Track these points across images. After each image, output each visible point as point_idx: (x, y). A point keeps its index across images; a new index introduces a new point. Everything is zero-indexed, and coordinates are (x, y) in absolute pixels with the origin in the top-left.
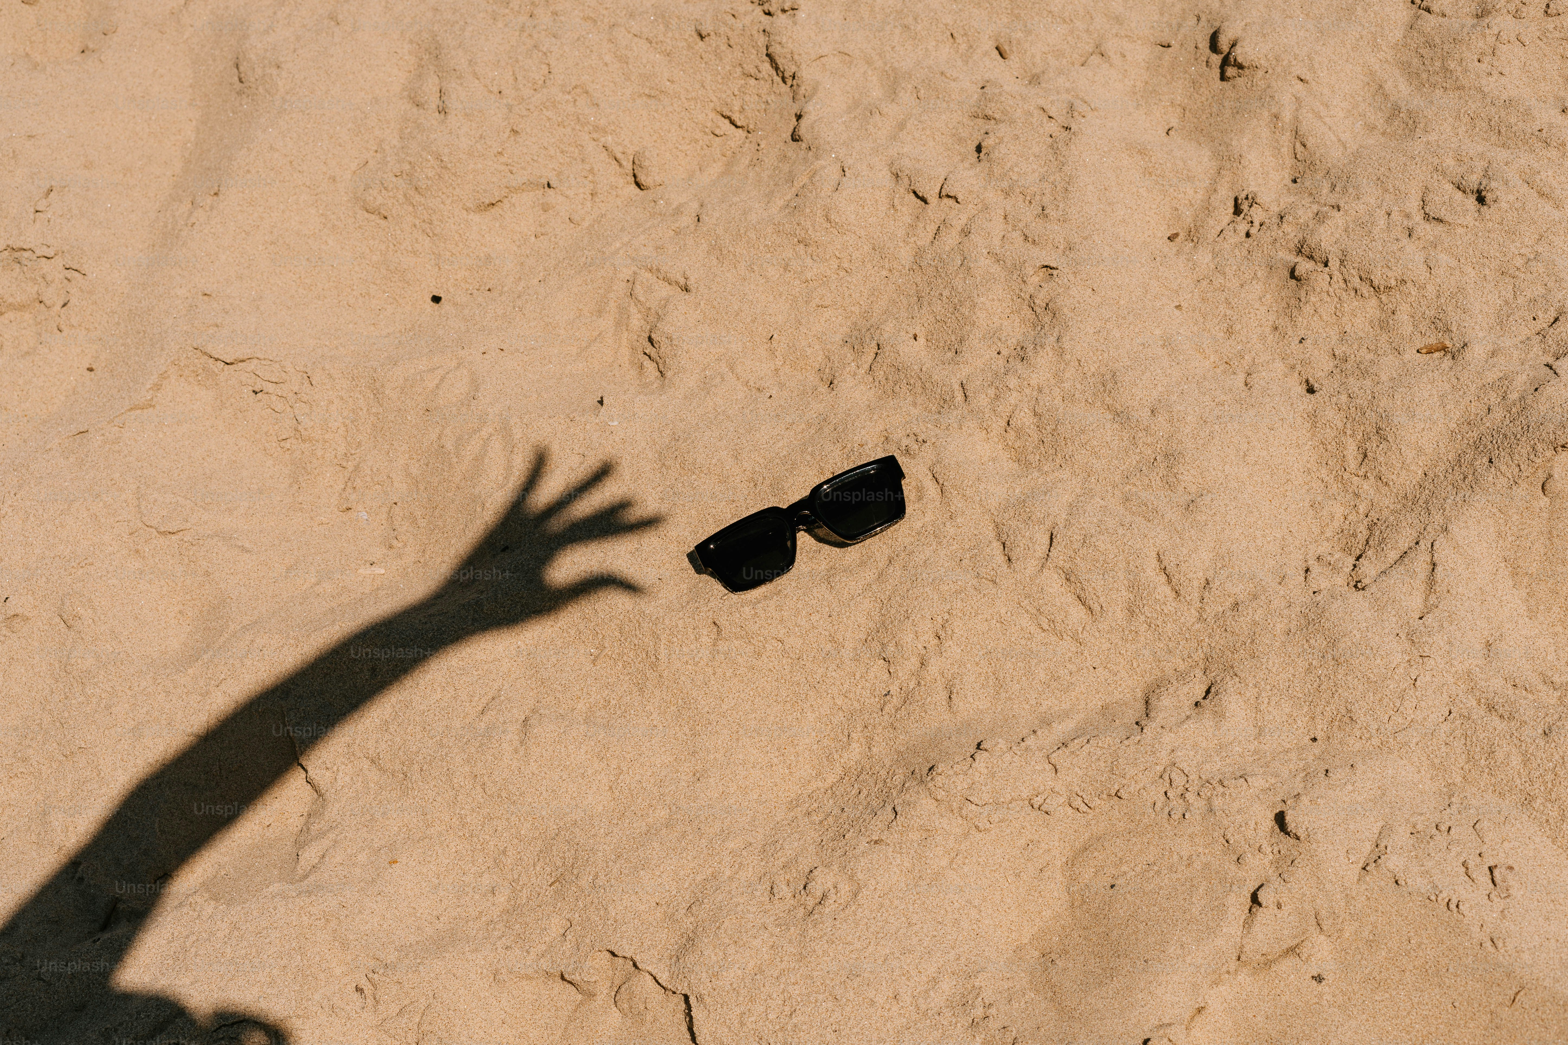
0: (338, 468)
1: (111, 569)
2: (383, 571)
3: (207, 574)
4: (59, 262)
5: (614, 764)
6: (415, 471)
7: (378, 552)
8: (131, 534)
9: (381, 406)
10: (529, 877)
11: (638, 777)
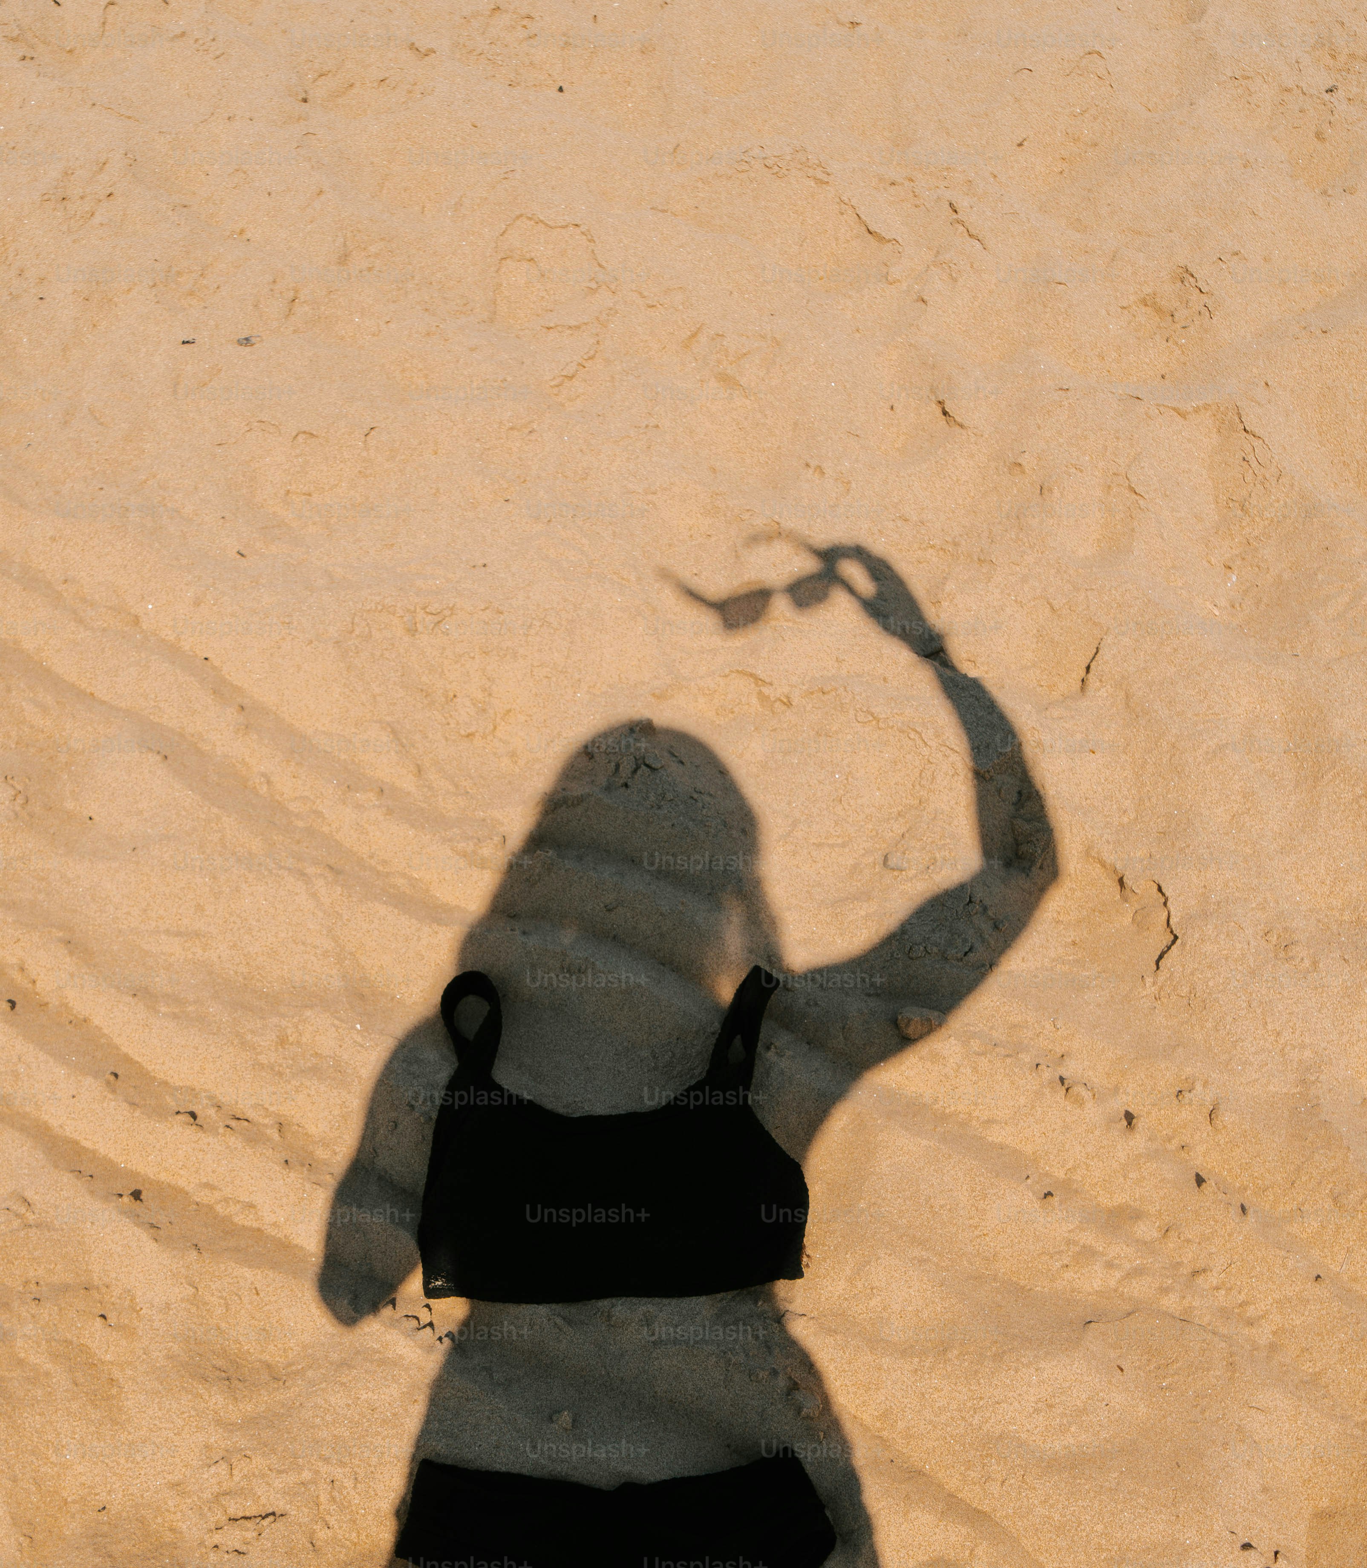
0: (1245, 541)
1: (1088, 483)
2: (1217, 614)
3: (1133, 530)
4: (1204, 298)
5: (1248, 805)
6: (1286, 576)
7: (1223, 602)
8: (1114, 474)
9: (1304, 525)
10: (1150, 820)
11: (1253, 823)
